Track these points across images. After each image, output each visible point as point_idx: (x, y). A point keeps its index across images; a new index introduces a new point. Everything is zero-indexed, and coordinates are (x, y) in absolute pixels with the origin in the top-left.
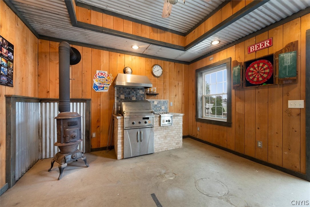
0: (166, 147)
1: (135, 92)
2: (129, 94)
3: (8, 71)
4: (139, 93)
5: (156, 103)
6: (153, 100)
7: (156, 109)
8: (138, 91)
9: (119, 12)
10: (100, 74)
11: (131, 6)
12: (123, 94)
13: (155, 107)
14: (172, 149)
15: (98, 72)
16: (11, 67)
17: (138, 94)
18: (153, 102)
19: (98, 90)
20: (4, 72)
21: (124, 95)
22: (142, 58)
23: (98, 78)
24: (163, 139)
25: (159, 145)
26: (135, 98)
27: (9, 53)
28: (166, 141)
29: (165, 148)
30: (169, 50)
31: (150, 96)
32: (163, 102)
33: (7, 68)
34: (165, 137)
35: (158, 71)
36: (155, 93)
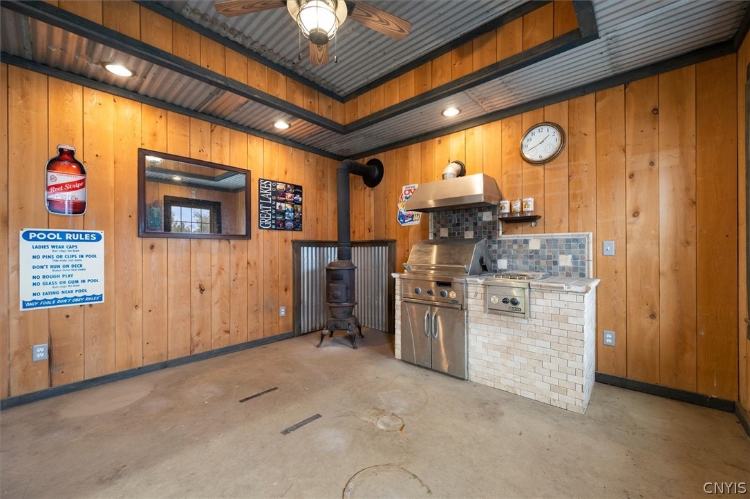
0: (511, 383)
1: (470, 219)
2: (458, 225)
3: (294, 215)
4: (480, 219)
5: (534, 244)
6: (526, 236)
7: (537, 263)
8: (479, 214)
9: (385, 71)
10: (407, 192)
11: (386, 51)
12: (446, 227)
13: (531, 257)
14: (531, 396)
15: (404, 188)
16: (299, 210)
17: (480, 224)
18: (526, 242)
19: (404, 222)
20: (290, 217)
21: (447, 229)
22: (492, 123)
23: (404, 199)
24: (498, 354)
25: (486, 364)
26: (472, 233)
27: (295, 196)
28: (510, 364)
29: (504, 382)
30: (536, 69)
31: (518, 224)
32: (568, 241)
33: (294, 212)
34: (507, 351)
35: (542, 142)
36: (530, 214)
